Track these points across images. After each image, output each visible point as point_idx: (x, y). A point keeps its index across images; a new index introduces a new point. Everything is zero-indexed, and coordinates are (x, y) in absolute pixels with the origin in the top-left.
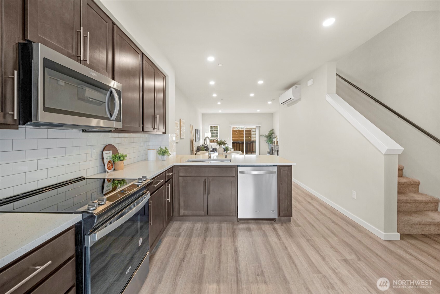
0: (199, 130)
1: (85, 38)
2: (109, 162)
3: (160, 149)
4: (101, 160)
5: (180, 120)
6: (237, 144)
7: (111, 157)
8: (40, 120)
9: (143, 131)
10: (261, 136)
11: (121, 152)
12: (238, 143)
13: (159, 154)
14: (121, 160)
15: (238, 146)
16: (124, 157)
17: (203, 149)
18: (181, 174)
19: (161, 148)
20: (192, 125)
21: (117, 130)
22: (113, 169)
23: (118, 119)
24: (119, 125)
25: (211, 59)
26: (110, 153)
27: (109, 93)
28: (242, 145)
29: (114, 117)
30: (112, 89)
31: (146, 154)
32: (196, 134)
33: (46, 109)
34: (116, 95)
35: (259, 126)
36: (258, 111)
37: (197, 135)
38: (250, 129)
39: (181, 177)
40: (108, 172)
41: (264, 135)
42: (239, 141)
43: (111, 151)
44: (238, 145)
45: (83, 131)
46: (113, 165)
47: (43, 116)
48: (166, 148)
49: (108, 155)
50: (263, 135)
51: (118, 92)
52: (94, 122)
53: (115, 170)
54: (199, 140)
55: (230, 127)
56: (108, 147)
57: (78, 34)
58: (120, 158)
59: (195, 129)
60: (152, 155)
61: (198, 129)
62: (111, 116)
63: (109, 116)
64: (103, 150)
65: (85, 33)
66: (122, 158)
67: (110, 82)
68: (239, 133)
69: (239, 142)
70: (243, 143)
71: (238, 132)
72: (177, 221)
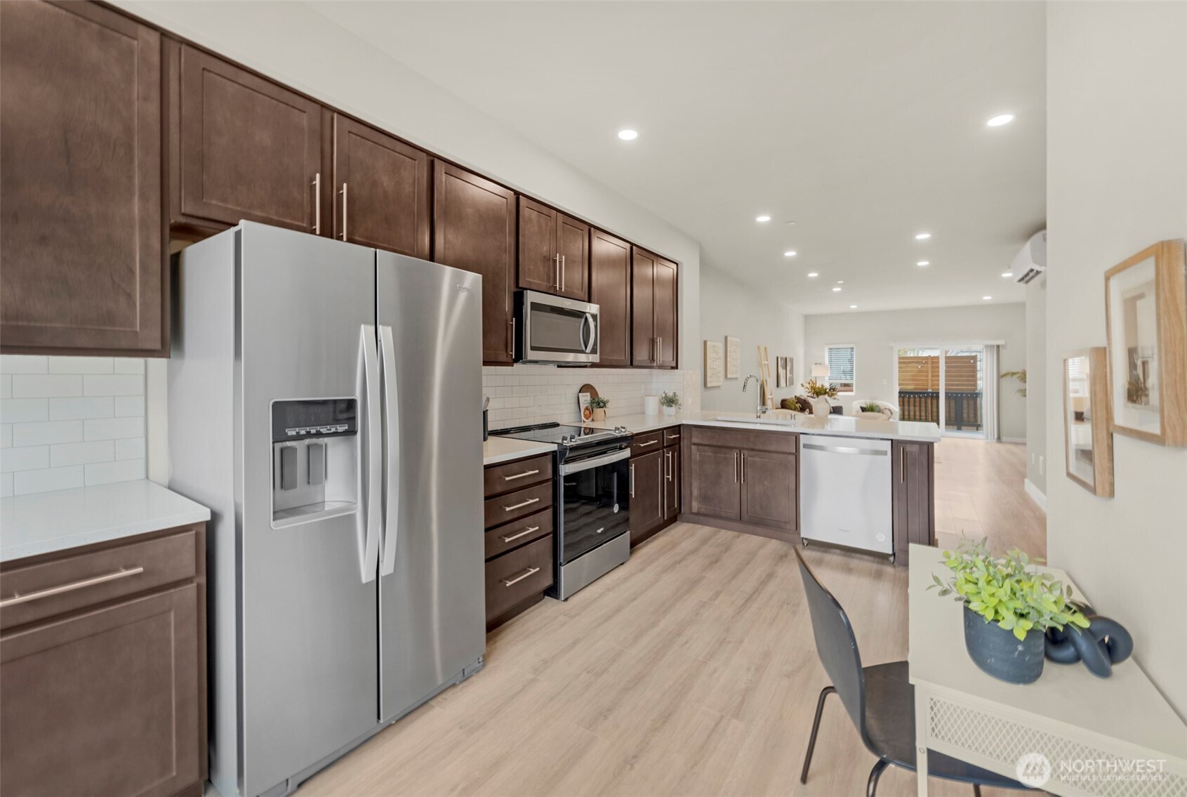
0: (792, 360)
1: (560, 262)
2: (587, 409)
3: (664, 395)
4: (577, 404)
5: (726, 338)
6: (923, 400)
7: (589, 402)
8: (529, 358)
9: (632, 364)
10: (1006, 375)
11: (602, 395)
12: (920, 398)
13: (663, 404)
14: (600, 407)
15: (926, 406)
16: (605, 404)
17: (793, 407)
18: (695, 440)
19: (666, 395)
20: (766, 348)
21: (594, 365)
22: (591, 419)
23: (594, 351)
24: (595, 358)
25: (763, 219)
26: (587, 396)
27: (583, 320)
28: (935, 401)
29: (589, 350)
30: (588, 316)
31: (643, 405)
32: (780, 369)
33: (533, 348)
34: (590, 320)
35: (998, 347)
36: (987, 298)
37: (781, 371)
38: (974, 354)
39: (695, 444)
40: (584, 422)
41: (1018, 373)
42: (930, 390)
43: (589, 394)
44: (926, 403)
45: (559, 366)
46: (590, 412)
47: (531, 355)
48: (675, 393)
49: (586, 398)
50: (1013, 374)
51: (594, 317)
52: (570, 357)
53: (593, 420)
54: (792, 383)
55: (891, 348)
56: (586, 388)
57: (555, 261)
58: (599, 404)
59: (777, 358)
60: (652, 404)
61: (788, 356)
62: (586, 348)
63: (584, 349)
64: (580, 392)
65: (561, 258)
66: (602, 405)
67: (586, 308)
68: (930, 366)
69: (928, 393)
70: (938, 397)
71: (926, 363)
72: (688, 522)
